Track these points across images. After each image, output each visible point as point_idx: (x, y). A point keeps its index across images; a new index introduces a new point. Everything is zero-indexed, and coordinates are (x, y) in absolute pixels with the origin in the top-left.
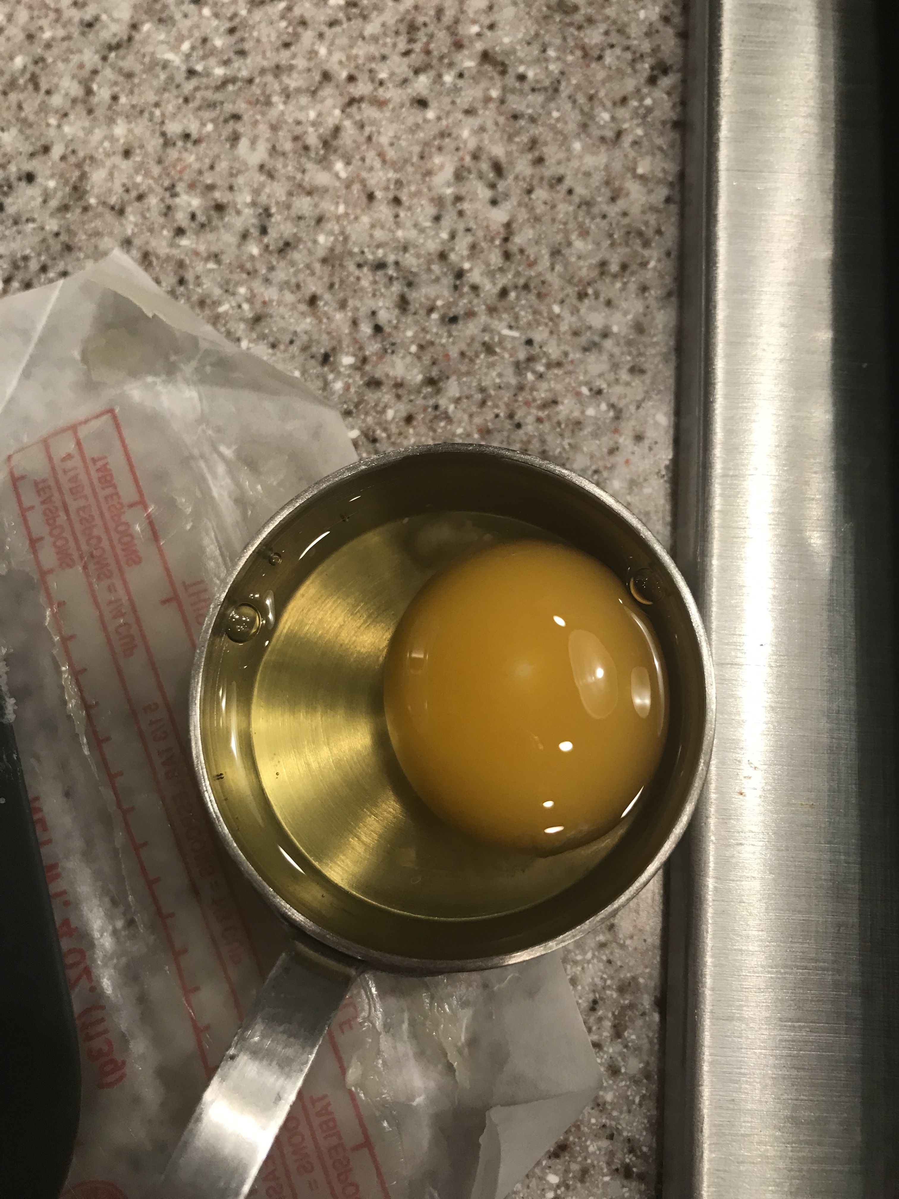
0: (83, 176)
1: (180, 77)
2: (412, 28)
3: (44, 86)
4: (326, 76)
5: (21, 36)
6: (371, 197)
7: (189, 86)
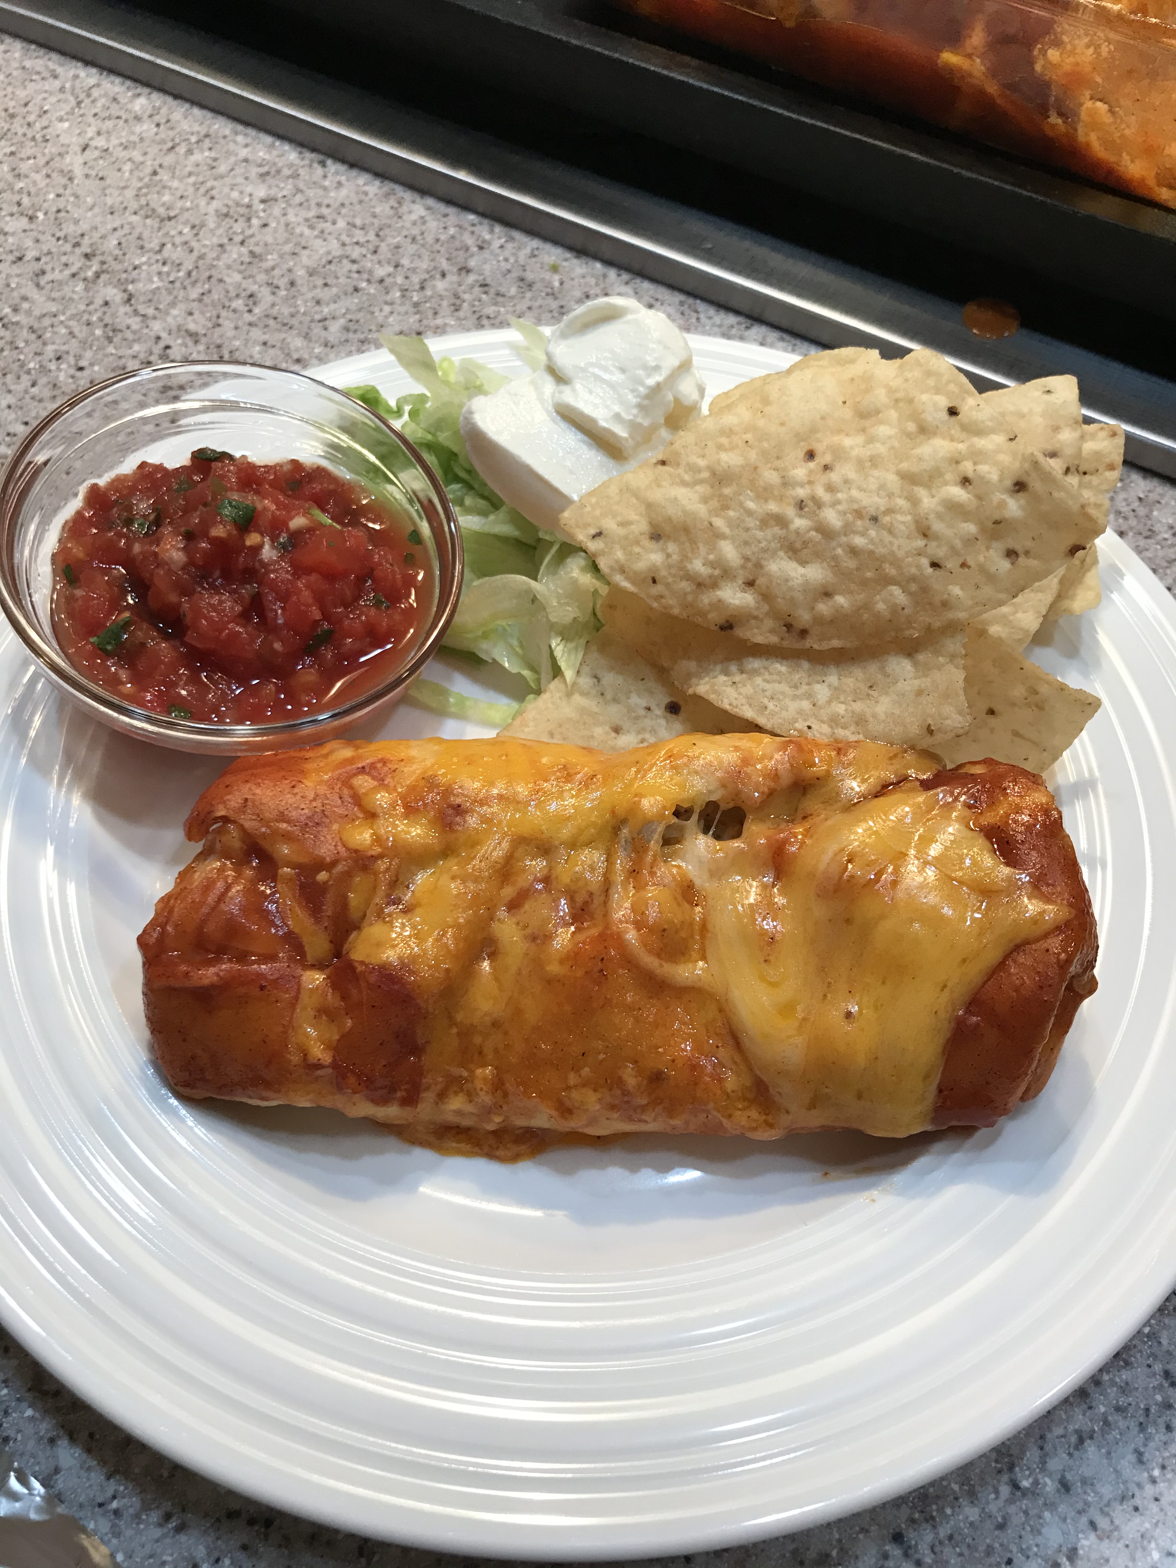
0: (187, 331)
1: (170, 286)
2: (226, 215)
3: (124, 329)
4: (221, 246)
5: (85, 328)
6: (294, 254)
7: (178, 285)
